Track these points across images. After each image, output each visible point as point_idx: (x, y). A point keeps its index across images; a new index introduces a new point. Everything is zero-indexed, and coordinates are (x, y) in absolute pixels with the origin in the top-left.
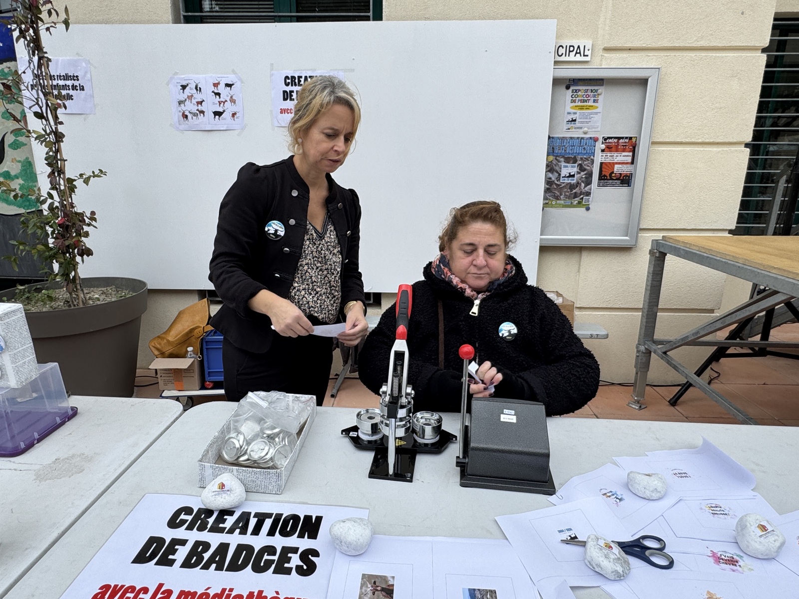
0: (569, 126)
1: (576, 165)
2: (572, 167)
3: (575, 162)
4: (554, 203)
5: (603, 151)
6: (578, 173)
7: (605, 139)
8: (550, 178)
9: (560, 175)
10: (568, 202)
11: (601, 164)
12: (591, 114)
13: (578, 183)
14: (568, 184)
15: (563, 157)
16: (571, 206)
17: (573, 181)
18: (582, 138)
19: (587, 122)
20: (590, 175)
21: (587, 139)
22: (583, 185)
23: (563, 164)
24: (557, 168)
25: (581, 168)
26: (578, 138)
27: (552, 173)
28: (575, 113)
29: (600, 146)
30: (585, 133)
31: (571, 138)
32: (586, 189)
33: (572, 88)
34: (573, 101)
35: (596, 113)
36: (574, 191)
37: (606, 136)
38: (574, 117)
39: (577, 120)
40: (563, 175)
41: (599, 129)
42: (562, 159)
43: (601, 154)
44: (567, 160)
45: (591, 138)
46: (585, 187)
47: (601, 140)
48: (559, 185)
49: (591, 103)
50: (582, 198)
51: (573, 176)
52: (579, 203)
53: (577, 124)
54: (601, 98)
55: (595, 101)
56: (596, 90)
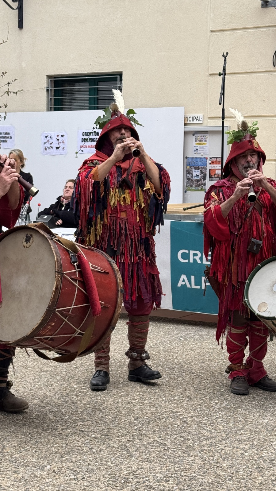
0: (195, 152)
2: (198, 171)
3: (199, 169)
4: (190, 188)
5: (210, 164)
6: (200, 174)
7: (211, 159)
8: (189, 177)
9: (193, 175)
10: (197, 188)
11: (210, 170)
12: (204, 147)
13: (200, 179)
14: (196, 179)
16: (198, 190)
17: (198, 178)
18: (201, 158)
19: (203, 151)
20: (205, 175)
21: (203, 158)
22: (202, 180)
23: (194, 170)
24: (191, 172)
25: (202, 172)
26: (199, 158)
27: (189, 174)
28: (197, 146)
29: (209, 161)
31: (196, 158)
32: (204, 182)
33: (195, 135)
34: (196, 141)
35: (206, 146)
36: (199, 183)
37: (211, 157)
38: (197, 148)
39: (198, 150)
41: (208, 154)
42: (193, 168)
43: (209, 165)
44: (195, 168)
47: (209, 159)
48: (192, 180)
49: (203, 142)
50: (203, 187)
51: (198, 176)
52: (201, 189)
53: (198, 152)
54: (207, 140)
55: (205, 141)
56: (205, 136)
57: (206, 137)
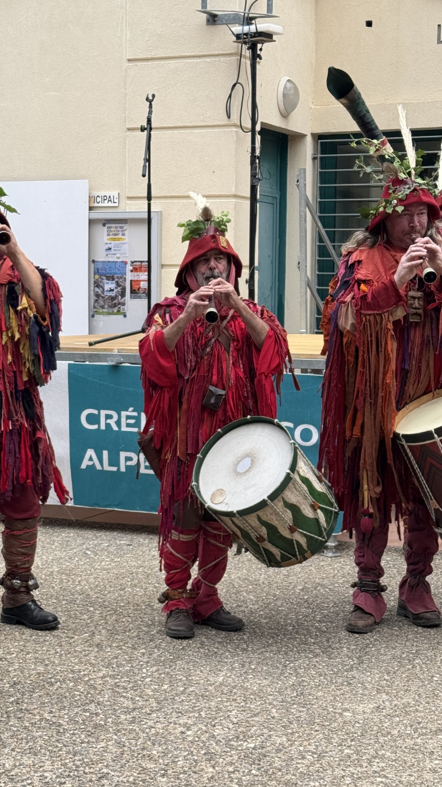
0: (107, 253)
1: (114, 282)
2: (112, 283)
3: (113, 279)
4: (101, 311)
5: (132, 271)
6: (116, 288)
7: (133, 263)
8: (98, 292)
9: (104, 289)
10: (111, 310)
11: (131, 281)
12: (121, 244)
13: (116, 296)
14: (110, 296)
15: (105, 276)
16: (113, 314)
17: (113, 294)
18: (116, 262)
19: (119, 250)
20: (124, 289)
21: (120, 262)
22: (120, 297)
23: (105, 281)
24: (101, 284)
25: (118, 285)
26: (113, 262)
27: (99, 288)
28: (110, 244)
29: (129, 267)
30: (118, 258)
31: (109, 262)
32: (122, 300)
33: (107, 225)
34: (108, 235)
35: (124, 244)
36: (114, 302)
37: (133, 260)
38: (110, 246)
39: (112, 249)
40: (106, 290)
41: (127, 255)
42: (104, 278)
43: (130, 273)
44: (108, 278)
45: (122, 262)
46: (121, 299)
47: (129, 263)
48: (103, 297)
49: (120, 236)
50: (120, 308)
51: (113, 290)
52: (118, 311)
53: (112, 252)
54: (126, 232)
55: (123, 235)
56: (123, 227)
57: (125, 228)
